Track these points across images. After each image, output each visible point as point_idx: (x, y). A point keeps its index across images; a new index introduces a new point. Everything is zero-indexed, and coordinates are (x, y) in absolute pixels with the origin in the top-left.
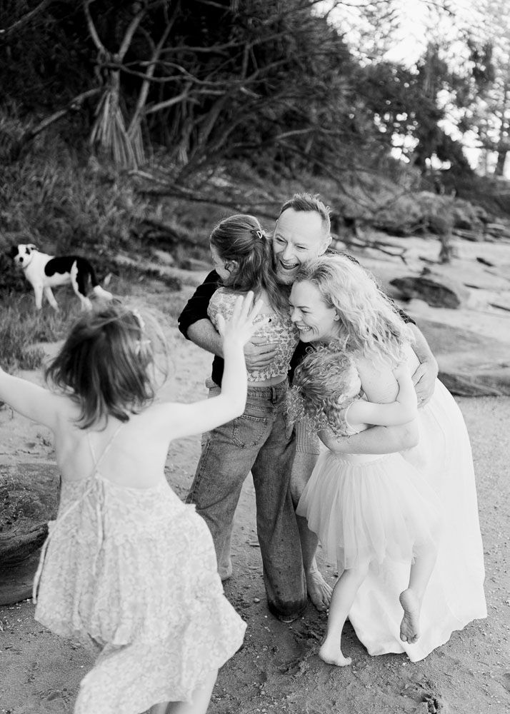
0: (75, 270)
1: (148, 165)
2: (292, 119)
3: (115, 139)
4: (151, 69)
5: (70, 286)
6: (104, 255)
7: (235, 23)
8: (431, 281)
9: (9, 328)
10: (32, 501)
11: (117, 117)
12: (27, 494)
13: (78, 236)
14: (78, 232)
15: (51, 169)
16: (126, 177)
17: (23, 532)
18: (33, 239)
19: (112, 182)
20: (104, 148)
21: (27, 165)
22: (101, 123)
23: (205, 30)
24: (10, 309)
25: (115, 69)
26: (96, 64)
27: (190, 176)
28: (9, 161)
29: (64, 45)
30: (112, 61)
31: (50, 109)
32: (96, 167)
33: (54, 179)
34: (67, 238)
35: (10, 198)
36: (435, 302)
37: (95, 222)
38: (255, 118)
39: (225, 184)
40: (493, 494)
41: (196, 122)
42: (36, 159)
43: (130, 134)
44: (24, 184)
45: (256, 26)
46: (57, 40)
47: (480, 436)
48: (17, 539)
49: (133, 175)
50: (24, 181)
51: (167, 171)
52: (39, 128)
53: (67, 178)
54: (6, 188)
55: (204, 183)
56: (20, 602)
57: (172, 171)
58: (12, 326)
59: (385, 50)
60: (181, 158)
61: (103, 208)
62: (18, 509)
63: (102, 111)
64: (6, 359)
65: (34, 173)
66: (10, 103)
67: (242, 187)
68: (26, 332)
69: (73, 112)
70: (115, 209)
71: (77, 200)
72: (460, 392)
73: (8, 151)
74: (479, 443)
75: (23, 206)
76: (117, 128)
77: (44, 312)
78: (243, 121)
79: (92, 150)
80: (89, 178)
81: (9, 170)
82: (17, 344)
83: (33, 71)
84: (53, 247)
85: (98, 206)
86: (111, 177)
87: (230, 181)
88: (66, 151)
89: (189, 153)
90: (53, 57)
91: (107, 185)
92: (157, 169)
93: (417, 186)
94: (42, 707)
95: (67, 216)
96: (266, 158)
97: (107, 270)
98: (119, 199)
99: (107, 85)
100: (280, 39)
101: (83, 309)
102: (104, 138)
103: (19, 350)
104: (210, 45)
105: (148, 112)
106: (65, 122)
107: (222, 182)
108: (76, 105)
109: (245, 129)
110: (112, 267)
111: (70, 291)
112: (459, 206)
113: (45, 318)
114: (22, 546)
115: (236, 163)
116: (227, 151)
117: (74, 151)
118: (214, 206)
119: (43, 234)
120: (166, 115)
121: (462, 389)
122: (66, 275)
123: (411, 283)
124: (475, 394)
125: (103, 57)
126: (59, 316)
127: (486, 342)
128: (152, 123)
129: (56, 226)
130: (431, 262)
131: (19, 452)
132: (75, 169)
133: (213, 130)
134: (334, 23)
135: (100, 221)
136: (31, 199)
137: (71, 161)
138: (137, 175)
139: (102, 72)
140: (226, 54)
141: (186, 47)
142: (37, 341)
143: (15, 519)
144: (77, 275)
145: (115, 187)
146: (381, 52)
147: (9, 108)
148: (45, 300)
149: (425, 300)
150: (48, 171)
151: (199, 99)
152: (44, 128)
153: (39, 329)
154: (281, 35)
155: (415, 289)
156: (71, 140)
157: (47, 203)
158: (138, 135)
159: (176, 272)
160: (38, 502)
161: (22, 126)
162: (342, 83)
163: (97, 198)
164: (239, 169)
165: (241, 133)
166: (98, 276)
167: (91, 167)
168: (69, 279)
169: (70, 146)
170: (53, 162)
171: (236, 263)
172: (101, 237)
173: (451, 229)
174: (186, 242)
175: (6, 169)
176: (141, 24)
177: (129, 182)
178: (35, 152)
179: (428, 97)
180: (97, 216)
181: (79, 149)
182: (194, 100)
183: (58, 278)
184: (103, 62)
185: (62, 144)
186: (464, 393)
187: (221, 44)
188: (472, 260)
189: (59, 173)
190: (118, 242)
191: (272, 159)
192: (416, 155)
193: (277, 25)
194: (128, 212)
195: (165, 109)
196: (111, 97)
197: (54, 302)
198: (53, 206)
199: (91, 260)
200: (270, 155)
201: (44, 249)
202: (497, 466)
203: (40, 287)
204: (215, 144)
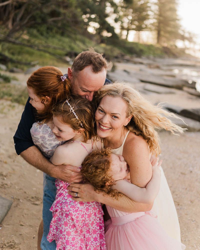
38: (39, 12)
41: (15, 12)
55: (19, 37)
57: (6, 31)
60: (9, 26)
78: (35, 13)
96: (43, 28)
107: (26, 37)
109: (35, 17)
116: (28, 25)
118: (23, 47)
120: (3, 9)
151: (17, 3)
159: (8, 74)
164: (33, 32)
171: (49, 98)
174: (12, 61)
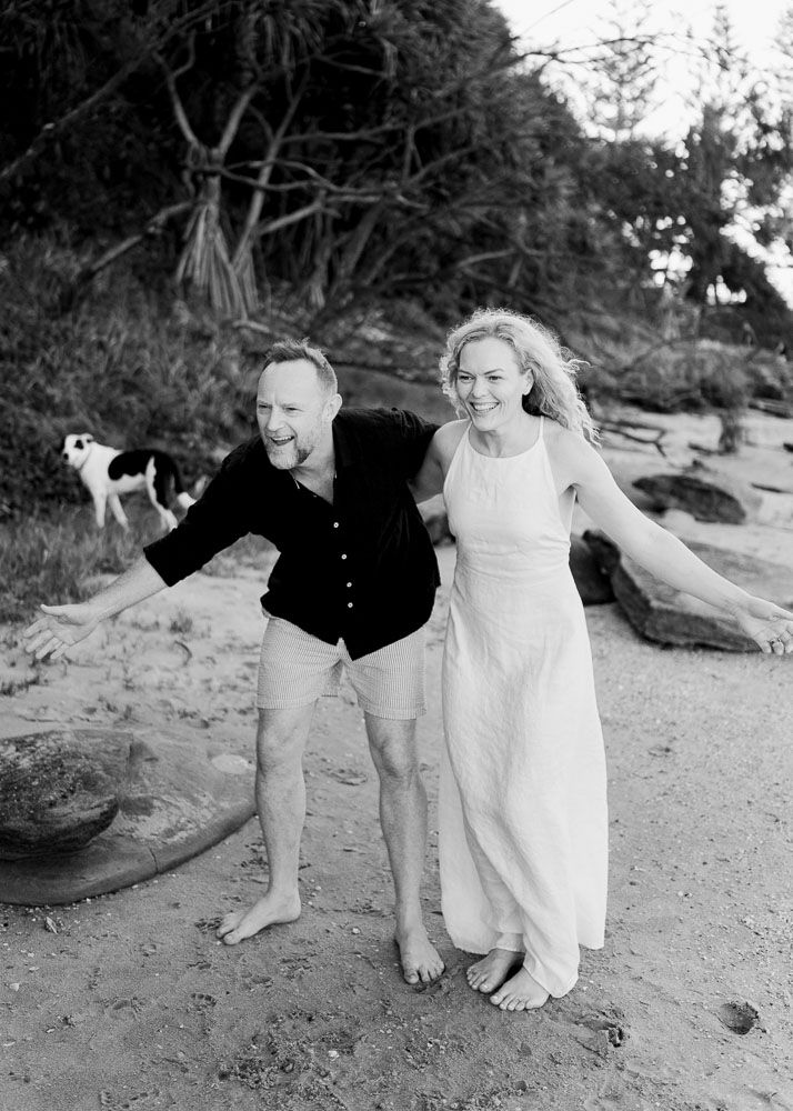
0: (151, 470)
1: (263, 312)
2: (484, 235)
3: (214, 274)
4: (266, 172)
5: (145, 495)
6: (195, 448)
7: (393, 97)
8: (697, 481)
9: (60, 553)
10: (93, 770)
11: (217, 241)
12: (87, 763)
13: (158, 422)
14: (159, 415)
15: (118, 320)
16: (229, 332)
17: (82, 809)
18: (92, 427)
19: (208, 339)
20: (197, 288)
21: (83, 317)
22: (194, 252)
23: (348, 107)
24: (61, 529)
25: (213, 174)
26: (185, 167)
27: (327, 327)
28: (59, 312)
29: (139, 136)
30: (210, 160)
31: (118, 233)
32: (185, 317)
33: (123, 337)
34: (141, 424)
35: (59, 368)
36: (703, 513)
37: (183, 400)
38: (429, 233)
39: (381, 336)
40: (750, 784)
41: (337, 244)
42: (97, 308)
43: (235, 268)
44: (80, 346)
45: (423, 99)
46: (128, 131)
47: (744, 707)
48: (75, 816)
49: (239, 328)
50: (80, 341)
51: (292, 319)
52: (101, 263)
53: (141, 334)
54: (53, 353)
55: (350, 337)
56: (78, 902)
57: (301, 319)
58: (64, 551)
59: (636, 120)
60: (313, 299)
61: (196, 380)
62: (75, 781)
63: (194, 232)
64: (55, 597)
65: (93, 330)
66: (58, 227)
67: (409, 341)
68: (83, 559)
69: (151, 237)
70: (212, 380)
71: (157, 367)
72: (722, 645)
73: (56, 297)
74: (740, 716)
75: (77, 379)
76: (216, 257)
77: (108, 532)
78: (411, 239)
79: (180, 292)
80: (174, 334)
81: (58, 327)
82: (70, 577)
83: (93, 177)
84: (120, 439)
85: (189, 376)
86: (207, 332)
87: (392, 333)
88: (141, 295)
89: (326, 291)
90: (123, 154)
91: (200, 344)
92: (278, 318)
93: (693, 331)
94: (107, 1016)
95: (143, 392)
96: (448, 295)
97: (200, 471)
98: (219, 364)
99: (201, 196)
100: (461, 117)
101: (164, 527)
102: (197, 273)
103: (74, 584)
104: (356, 129)
105: (262, 232)
106: (140, 250)
107: (378, 335)
108: (156, 227)
109: (413, 251)
110: (207, 466)
111: (145, 502)
112: (763, 361)
113: (109, 540)
114: (80, 826)
115: (400, 304)
116: (383, 287)
117: (153, 293)
118: (364, 372)
119: (106, 421)
120: (292, 235)
121: (725, 639)
122: (139, 477)
123: (667, 485)
124: (746, 648)
125: (196, 154)
126: (129, 536)
127: (770, 572)
128: (270, 247)
129: (125, 407)
130: (708, 453)
131: (75, 720)
132: (154, 321)
133: (364, 255)
134: (551, 82)
135: (190, 398)
136: (89, 368)
137: (148, 310)
138: (247, 327)
139: (194, 179)
140: (379, 140)
141: (320, 134)
142: (99, 571)
143: (72, 792)
144: (156, 477)
145: (214, 347)
146: (630, 124)
147: (58, 234)
148: (109, 515)
149: (689, 511)
150: (115, 326)
151: (340, 211)
152: (109, 263)
153: (101, 554)
154: (462, 110)
155: (673, 493)
156: (148, 278)
157: (112, 371)
158: (249, 267)
160: (101, 772)
161: (77, 260)
162: (560, 178)
163: (186, 363)
164: (404, 313)
165: (408, 258)
166: (187, 480)
167: (177, 318)
168: (144, 483)
169: (147, 287)
170: (121, 310)
172: (191, 422)
173: (747, 400)
175: (54, 324)
176: (253, 102)
177: (234, 339)
178: (96, 298)
179: (705, 191)
180: (185, 390)
181: (160, 290)
182: (333, 212)
183: (128, 482)
184: (196, 164)
185: (136, 284)
186: (729, 647)
187: (371, 127)
188: (776, 448)
189: (131, 330)
190: (217, 430)
191: (456, 296)
192: (688, 283)
193: (455, 97)
194: (231, 384)
195: (289, 227)
196: (208, 211)
197: (122, 518)
198: (120, 377)
199: (176, 457)
200: (453, 289)
201: (107, 441)
202: (762, 747)
203: (102, 495)
204: (365, 277)
